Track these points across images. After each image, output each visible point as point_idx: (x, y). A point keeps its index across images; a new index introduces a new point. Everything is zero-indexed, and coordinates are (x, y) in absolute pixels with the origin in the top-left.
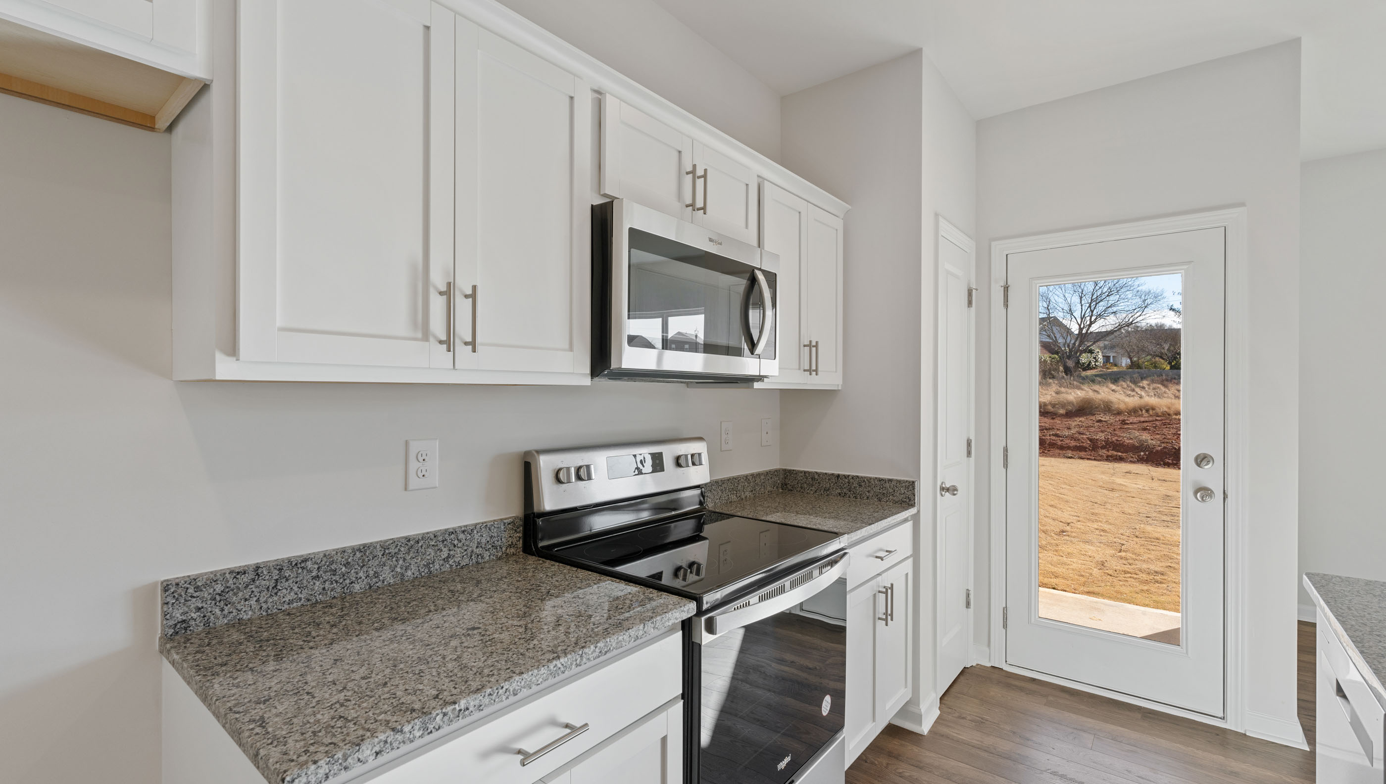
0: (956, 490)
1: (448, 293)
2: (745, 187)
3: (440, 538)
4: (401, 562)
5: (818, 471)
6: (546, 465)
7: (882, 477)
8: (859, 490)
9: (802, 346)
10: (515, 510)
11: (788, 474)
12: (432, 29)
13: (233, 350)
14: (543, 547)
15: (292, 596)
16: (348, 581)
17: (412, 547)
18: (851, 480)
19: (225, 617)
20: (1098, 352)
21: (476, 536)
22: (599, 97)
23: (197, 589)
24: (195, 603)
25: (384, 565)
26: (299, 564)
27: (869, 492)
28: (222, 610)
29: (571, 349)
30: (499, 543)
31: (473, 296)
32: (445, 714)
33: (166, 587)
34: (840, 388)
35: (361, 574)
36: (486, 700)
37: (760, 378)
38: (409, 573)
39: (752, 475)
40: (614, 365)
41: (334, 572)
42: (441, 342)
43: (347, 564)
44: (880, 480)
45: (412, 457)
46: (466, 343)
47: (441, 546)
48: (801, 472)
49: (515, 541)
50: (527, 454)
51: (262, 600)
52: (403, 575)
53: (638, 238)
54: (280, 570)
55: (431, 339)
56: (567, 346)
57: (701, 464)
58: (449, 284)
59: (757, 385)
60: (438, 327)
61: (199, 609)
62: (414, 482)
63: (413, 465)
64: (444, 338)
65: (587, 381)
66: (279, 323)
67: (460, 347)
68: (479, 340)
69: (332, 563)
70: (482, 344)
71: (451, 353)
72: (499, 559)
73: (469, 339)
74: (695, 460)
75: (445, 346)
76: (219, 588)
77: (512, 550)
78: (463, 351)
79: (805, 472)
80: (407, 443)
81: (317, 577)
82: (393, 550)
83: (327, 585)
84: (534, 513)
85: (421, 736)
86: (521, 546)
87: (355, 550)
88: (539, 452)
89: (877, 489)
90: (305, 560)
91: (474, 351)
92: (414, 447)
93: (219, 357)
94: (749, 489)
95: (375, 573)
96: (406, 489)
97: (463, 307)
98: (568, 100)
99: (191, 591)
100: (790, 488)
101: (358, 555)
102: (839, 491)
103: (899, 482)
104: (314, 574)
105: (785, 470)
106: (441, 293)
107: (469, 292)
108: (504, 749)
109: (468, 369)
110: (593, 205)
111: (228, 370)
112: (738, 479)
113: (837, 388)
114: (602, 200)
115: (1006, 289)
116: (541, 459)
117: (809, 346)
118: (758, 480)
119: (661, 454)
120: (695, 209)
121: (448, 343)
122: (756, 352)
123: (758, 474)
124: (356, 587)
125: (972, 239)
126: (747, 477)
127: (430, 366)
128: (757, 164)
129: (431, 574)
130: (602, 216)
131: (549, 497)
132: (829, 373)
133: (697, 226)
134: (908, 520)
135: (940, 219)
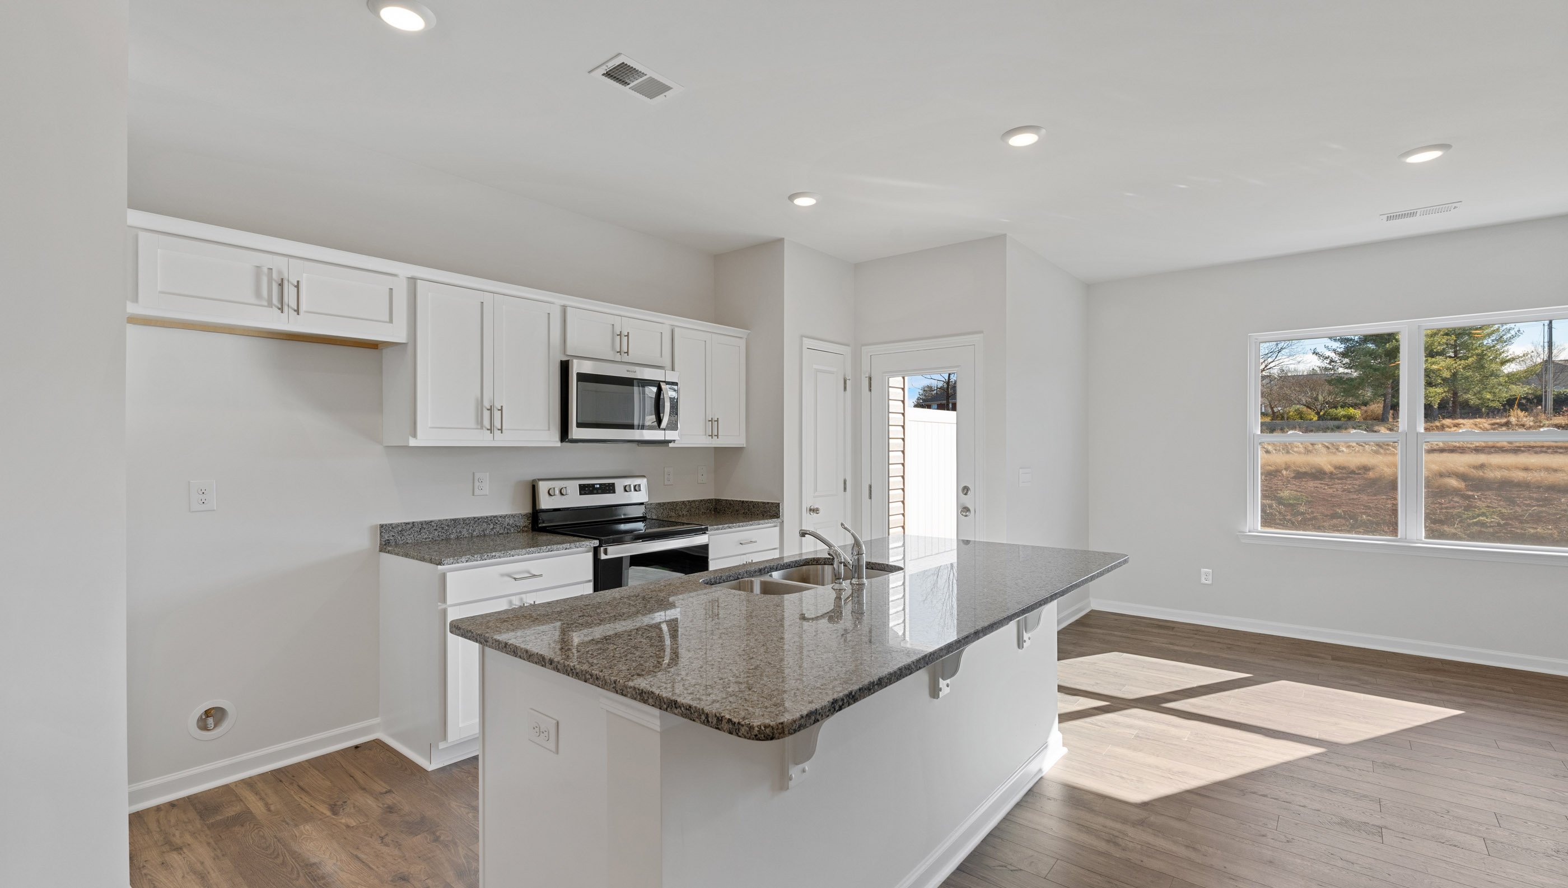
0: (818, 510)
1: (490, 410)
2: (660, 334)
3: (490, 519)
4: (471, 527)
5: (733, 499)
6: (543, 487)
7: (765, 501)
8: (753, 510)
9: (707, 420)
10: (528, 509)
11: (718, 501)
12: (484, 303)
13: (415, 436)
14: (540, 527)
15: (426, 536)
16: (448, 533)
17: (476, 521)
18: (750, 504)
19: (402, 541)
21: (507, 520)
22: (564, 309)
23: (393, 528)
24: (392, 533)
25: (464, 528)
26: (429, 523)
27: (758, 511)
28: (401, 538)
29: (549, 430)
30: (519, 524)
31: (501, 410)
32: (488, 556)
33: (382, 526)
34: (745, 446)
35: (454, 531)
36: (502, 555)
37: (670, 441)
38: (475, 533)
39: (689, 501)
40: (568, 437)
41: (443, 528)
42: (488, 429)
43: (448, 526)
44: (764, 503)
45: (477, 479)
46: (499, 430)
47: (490, 522)
48: (724, 500)
49: (527, 524)
50: (534, 481)
51: (415, 536)
52: (472, 534)
53: (582, 377)
54: (422, 524)
55: (484, 428)
56: (547, 428)
57: (640, 490)
58: (491, 406)
59: (671, 445)
60: (487, 423)
61: (393, 536)
62: (477, 492)
63: (477, 484)
64: (489, 428)
65: (559, 444)
66: (429, 426)
67: (496, 431)
68: (504, 428)
69: (442, 524)
70: (506, 429)
71: (492, 434)
72: (519, 532)
73: (500, 428)
74: (638, 488)
75: (489, 431)
76: (400, 529)
77: (526, 529)
78: (497, 433)
79: (726, 500)
80: (474, 473)
81: (436, 530)
82: (468, 522)
83: (440, 533)
84: (537, 511)
85: (480, 560)
86: (530, 527)
87: (451, 520)
88: (540, 480)
89: (761, 509)
90: (431, 522)
91: (502, 433)
92: (477, 475)
93: (410, 438)
94: (686, 510)
95: (460, 531)
96: (473, 495)
97: (497, 415)
98: (547, 315)
99: (390, 528)
100: (718, 511)
101: (453, 522)
102: (743, 511)
103: (772, 503)
104: (435, 528)
105: (716, 499)
106: (488, 410)
107: (500, 408)
108: (509, 575)
109: (500, 440)
110: (561, 361)
111: (413, 442)
112: (676, 503)
113: (742, 446)
114: (565, 359)
115: (870, 379)
116: (541, 483)
117: (711, 421)
118: (693, 505)
119: (613, 484)
120: (622, 353)
121: (491, 430)
122: (661, 427)
123: (694, 501)
124: (452, 536)
125: (848, 345)
126: (684, 502)
127: (483, 439)
128: (669, 321)
129: (485, 535)
130: (565, 367)
131: (545, 503)
132: (732, 437)
133: (621, 362)
134: (775, 526)
135: (804, 339)
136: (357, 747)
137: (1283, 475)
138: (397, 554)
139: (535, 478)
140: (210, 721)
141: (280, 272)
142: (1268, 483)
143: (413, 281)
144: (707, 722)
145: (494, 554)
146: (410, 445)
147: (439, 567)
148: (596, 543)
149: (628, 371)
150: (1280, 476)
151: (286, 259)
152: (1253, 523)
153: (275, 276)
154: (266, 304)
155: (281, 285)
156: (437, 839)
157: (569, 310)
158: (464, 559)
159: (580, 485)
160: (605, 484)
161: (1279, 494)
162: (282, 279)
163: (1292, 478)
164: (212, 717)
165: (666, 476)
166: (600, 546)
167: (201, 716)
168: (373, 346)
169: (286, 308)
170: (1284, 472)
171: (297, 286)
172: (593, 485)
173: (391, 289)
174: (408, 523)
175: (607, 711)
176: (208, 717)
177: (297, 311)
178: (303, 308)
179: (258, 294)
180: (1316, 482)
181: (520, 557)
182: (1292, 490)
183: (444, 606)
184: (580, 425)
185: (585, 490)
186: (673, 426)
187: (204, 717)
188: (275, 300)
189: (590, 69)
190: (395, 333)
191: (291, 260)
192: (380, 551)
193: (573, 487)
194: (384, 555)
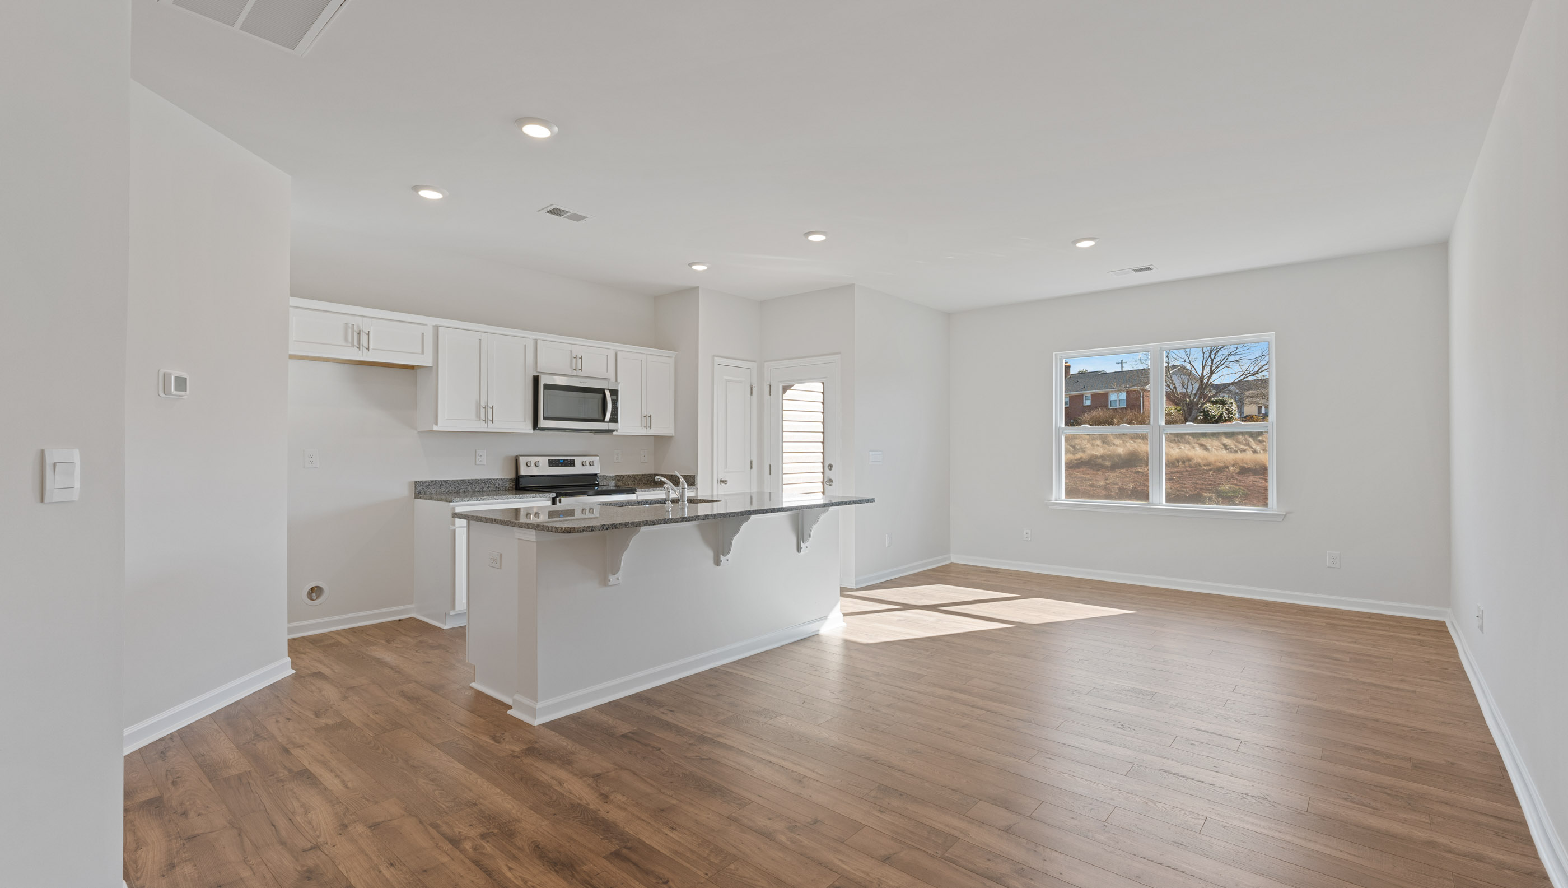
0: (726, 482)
1: (485, 408)
2: (607, 357)
3: (486, 481)
4: (474, 487)
6: (522, 461)
7: (685, 473)
9: (642, 416)
10: (513, 476)
12: (481, 339)
13: (437, 424)
14: (519, 486)
15: (444, 490)
16: (458, 488)
17: (477, 482)
19: (429, 491)
20: (1232, 403)
21: (497, 481)
22: (536, 341)
23: (423, 483)
24: (422, 487)
25: (469, 487)
26: (446, 482)
29: (525, 421)
30: (505, 484)
31: (492, 408)
33: (416, 482)
34: (673, 435)
35: (462, 487)
37: (614, 431)
38: (476, 489)
39: (633, 475)
40: (539, 427)
41: (455, 485)
43: (458, 484)
44: (685, 475)
45: (477, 454)
47: (486, 483)
48: (660, 474)
49: (511, 484)
50: (517, 456)
51: (437, 489)
52: (474, 490)
53: (547, 387)
54: (441, 482)
55: (482, 420)
57: (594, 465)
58: (486, 406)
59: (614, 433)
60: (483, 417)
61: (423, 489)
62: (478, 462)
63: (478, 457)
65: (532, 431)
66: (446, 418)
67: (489, 422)
68: (495, 419)
69: (454, 483)
70: (496, 421)
71: (487, 424)
72: (504, 488)
73: (491, 420)
74: (592, 464)
76: (427, 484)
77: (510, 487)
80: (475, 451)
82: (472, 482)
83: (453, 488)
84: (518, 476)
86: (512, 486)
87: (461, 480)
88: (521, 456)
90: (447, 481)
91: (493, 422)
92: (478, 452)
93: (434, 426)
94: (631, 481)
95: (466, 488)
96: (475, 464)
97: (490, 411)
98: (524, 346)
99: (421, 483)
101: (461, 482)
103: (690, 476)
104: (450, 485)
105: (655, 474)
109: (491, 428)
110: (534, 376)
111: (435, 428)
112: (623, 476)
113: (671, 435)
114: (536, 374)
115: (770, 386)
116: (521, 458)
117: (646, 417)
118: (636, 477)
119: (574, 460)
120: (578, 370)
121: (485, 421)
122: (605, 420)
123: (637, 475)
124: (461, 491)
125: (755, 362)
126: (629, 475)
127: (481, 427)
128: (613, 347)
129: (483, 491)
130: (536, 380)
131: (524, 471)
132: (663, 427)
133: (577, 376)
134: (692, 492)
135: (715, 358)
136: (400, 620)
137: (1229, 471)
138: (426, 499)
139: (518, 454)
140: (314, 595)
141: (358, 326)
142: (1214, 478)
143: (436, 327)
144: (548, 531)
145: (485, 497)
146: (434, 430)
147: (451, 503)
148: (554, 495)
149: (581, 382)
150: (1227, 472)
151: (361, 318)
152: (1059, 493)
153: (355, 329)
154: (350, 345)
155: (359, 334)
156: (447, 651)
157: (539, 342)
158: (466, 499)
159: (549, 460)
160: (567, 460)
161: (1220, 487)
162: (360, 331)
163: (1236, 474)
164: (315, 592)
165: (616, 456)
166: (556, 497)
167: (309, 591)
168: (412, 367)
169: (361, 347)
170: (1231, 468)
171: (368, 334)
172: (559, 460)
173: (423, 333)
174: (433, 481)
175: (519, 539)
176: (312, 592)
177: (368, 349)
178: (371, 347)
179: (346, 340)
180: (1256, 477)
181: (502, 500)
182: (1232, 484)
183: (453, 528)
184: (545, 418)
185: (553, 463)
186: (614, 419)
187: (311, 592)
188: (356, 343)
189: (538, 210)
190: (426, 360)
191: (365, 319)
192: (415, 498)
193: (544, 461)
194: (416, 499)
